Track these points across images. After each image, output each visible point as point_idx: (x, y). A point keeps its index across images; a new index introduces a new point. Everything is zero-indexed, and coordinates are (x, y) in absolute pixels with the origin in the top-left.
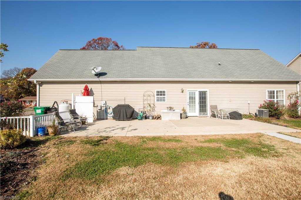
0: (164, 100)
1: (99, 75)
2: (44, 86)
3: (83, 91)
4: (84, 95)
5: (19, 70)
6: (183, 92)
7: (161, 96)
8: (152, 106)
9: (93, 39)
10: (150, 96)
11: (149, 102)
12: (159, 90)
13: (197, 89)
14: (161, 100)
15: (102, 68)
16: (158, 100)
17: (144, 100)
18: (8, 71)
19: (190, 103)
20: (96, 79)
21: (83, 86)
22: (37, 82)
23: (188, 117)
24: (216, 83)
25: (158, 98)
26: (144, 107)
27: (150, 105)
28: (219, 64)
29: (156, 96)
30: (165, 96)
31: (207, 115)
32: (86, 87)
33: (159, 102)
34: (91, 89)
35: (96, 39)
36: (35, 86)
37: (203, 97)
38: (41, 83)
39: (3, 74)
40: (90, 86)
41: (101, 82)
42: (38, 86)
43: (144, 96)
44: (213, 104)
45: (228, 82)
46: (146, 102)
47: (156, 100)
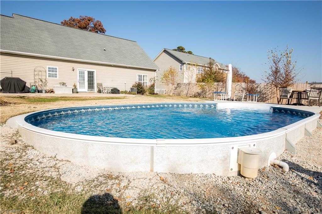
0: (56, 76)
7: (53, 73)
8: (44, 81)
10: (42, 72)
11: (40, 77)
12: (51, 67)
13: (86, 69)
14: (53, 76)
17: (35, 75)
19: (80, 80)
23: (79, 92)
25: (50, 74)
26: (35, 82)
27: (41, 81)
28: (105, 50)
30: (57, 73)
31: (94, 91)
33: (51, 78)
37: (91, 76)
43: (35, 71)
45: (111, 65)
46: (37, 77)
47: (48, 75)
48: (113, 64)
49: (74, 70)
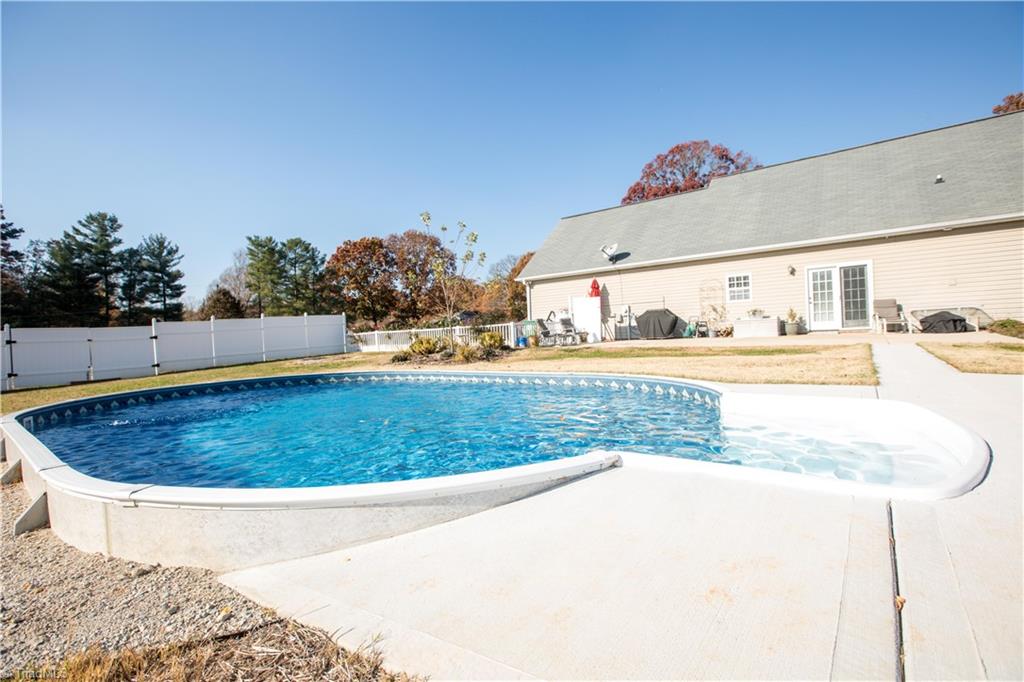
0: (747, 297)
1: (615, 259)
2: (536, 287)
3: (591, 290)
4: (591, 295)
5: (515, 259)
6: (793, 272)
7: (739, 289)
8: (719, 309)
9: (658, 157)
10: (714, 290)
11: (713, 303)
12: (735, 276)
13: (837, 262)
14: (739, 297)
15: (619, 246)
16: (732, 298)
17: (702, 299)
18: (498, 264)
19: (815, 298)
20: (611, 267)
21: (590, 281)
22: (527, 281)
23: (810, 331)
24: (895, 241)
25: (734, 292)
26: (703, 314)
27: (715, 310)
28: (940, 181)
29: (728, 289)
30: (750, 288)
31: (868, 325)
32: (595, 283)
33: (736, 301)
34: (604, 287)
35: (666, 153)
36: (524, 288)
37: (854, 281)
38: (533, 283)
39: (490, 272)
40: (601, 281)
41: (619, 272)
42: (528, 288)
43: (702, 290)
44: (886, 295)
45: (942, 231)
46: (706, 303)
47: (728, 296)
48: (947, 224)
49: (796, 273)
